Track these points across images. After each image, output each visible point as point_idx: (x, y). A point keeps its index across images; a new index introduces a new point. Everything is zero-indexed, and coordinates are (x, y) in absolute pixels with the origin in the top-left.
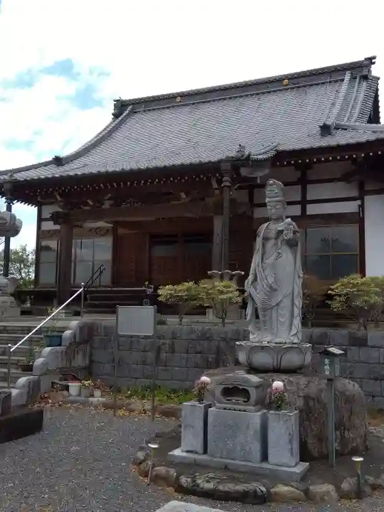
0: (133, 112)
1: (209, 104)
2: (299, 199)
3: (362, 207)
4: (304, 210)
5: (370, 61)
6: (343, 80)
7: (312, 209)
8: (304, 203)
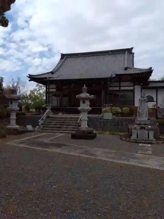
0: (67, 58)
1: (89, 57)
2: (119, 85)
3: (134, 88)
4: (120, 88)
5: (132, 48)
6: (125, 53)
7: (122, 88)
8: (120, 87)
